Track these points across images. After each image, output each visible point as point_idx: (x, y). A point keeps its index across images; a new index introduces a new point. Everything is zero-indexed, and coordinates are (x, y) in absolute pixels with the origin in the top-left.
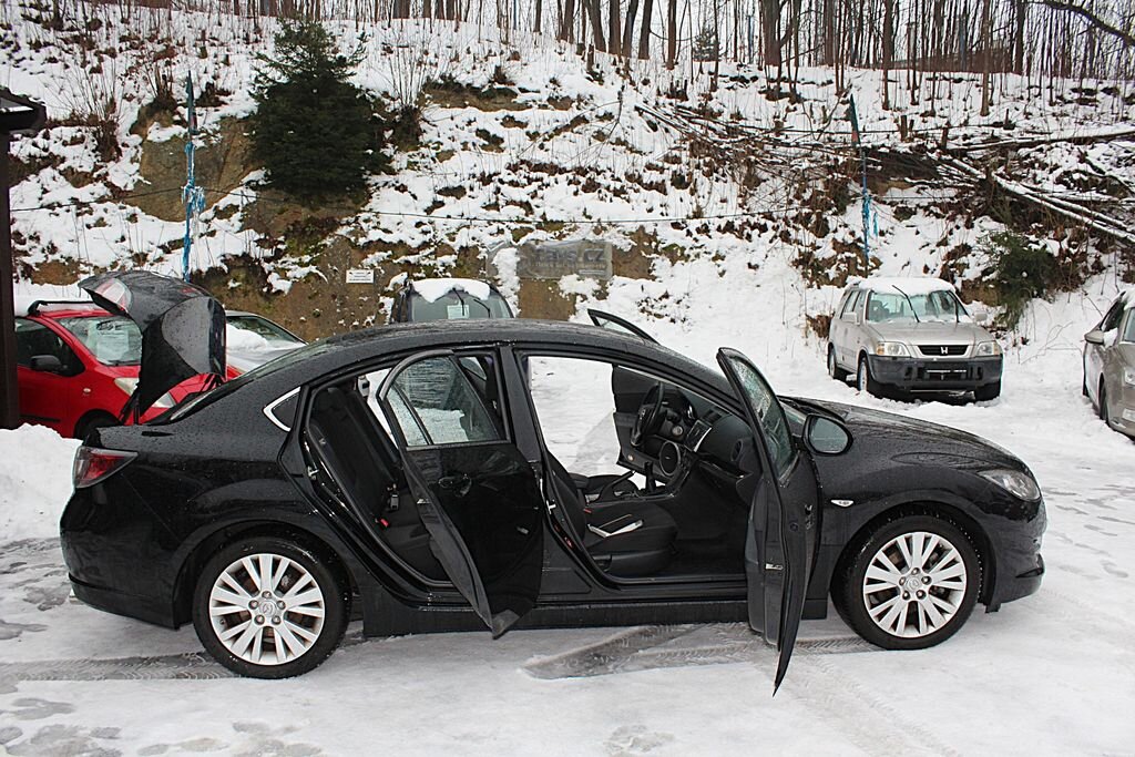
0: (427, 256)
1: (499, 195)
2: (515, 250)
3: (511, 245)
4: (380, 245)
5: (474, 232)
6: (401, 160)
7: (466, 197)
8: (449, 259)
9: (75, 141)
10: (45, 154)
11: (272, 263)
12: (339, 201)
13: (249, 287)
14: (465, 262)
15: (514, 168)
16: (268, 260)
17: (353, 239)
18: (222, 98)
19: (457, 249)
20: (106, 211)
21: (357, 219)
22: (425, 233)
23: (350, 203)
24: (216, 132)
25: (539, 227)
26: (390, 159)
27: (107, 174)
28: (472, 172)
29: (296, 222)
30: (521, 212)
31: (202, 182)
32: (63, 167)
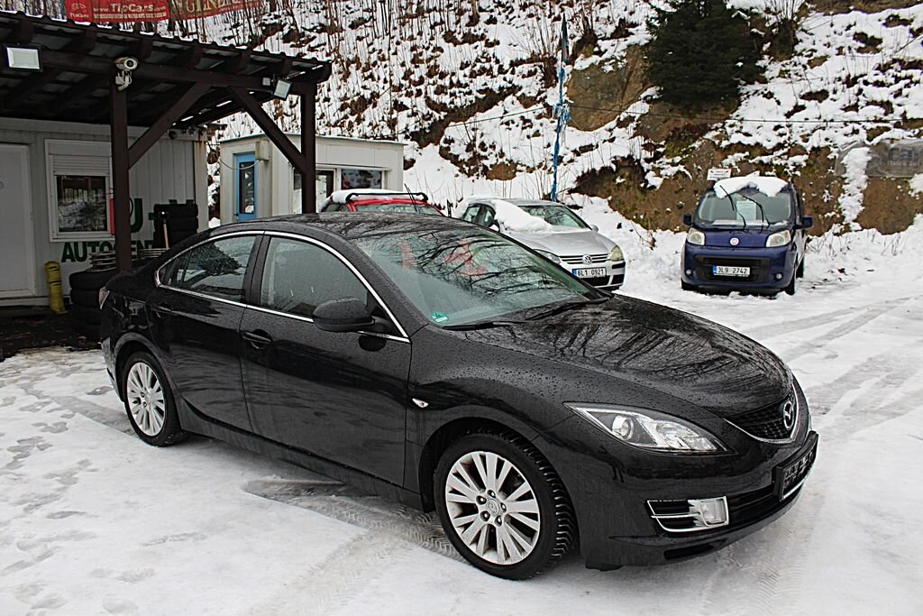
0: (779, 157)
1: (860, 97)
2: (867, 149)
3: (864, 145)
4: (740, 147)
5: (828, 133)
6: (774, 69)
7: (828, 100)
8: (801, 159)
9: (531, 74)
10: (510, 85)
11: (652, 163)
12: (713, 110)
13: (631, 183)
14: (815, 162)
15: (883, 68)
16: (648, 161)
17: (717, 142)
18: (631, 30)
19: (809, 149)
20: (541, 125)
21: (724, 124)
22: (781, 135)
23: (722, 111)
24: (622, 58)
25: (897, 125)
26: (765, 69)
27: (546, 97)
28: (838, 76)
29: (675, 128)
30: (879, 111)
31: (608, 99)
32: (519, 94)
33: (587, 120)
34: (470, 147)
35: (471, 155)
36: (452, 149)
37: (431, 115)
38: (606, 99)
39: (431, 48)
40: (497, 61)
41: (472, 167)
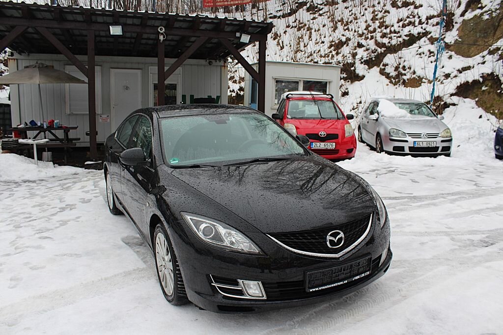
9: (437, 24)
10: (425, 31)
13: (492, 90)
24: (496, 10)
27: (445, 37)
31: (484, 37)
32: (429, 36)
33: (469, 51)
34: (397, 68)
35: (397, 73)
36: (386, 69)
37: (376, 50)
38: (483, 37)
39: (383, 11)
40: (419, 17)
41: (397, 80)
